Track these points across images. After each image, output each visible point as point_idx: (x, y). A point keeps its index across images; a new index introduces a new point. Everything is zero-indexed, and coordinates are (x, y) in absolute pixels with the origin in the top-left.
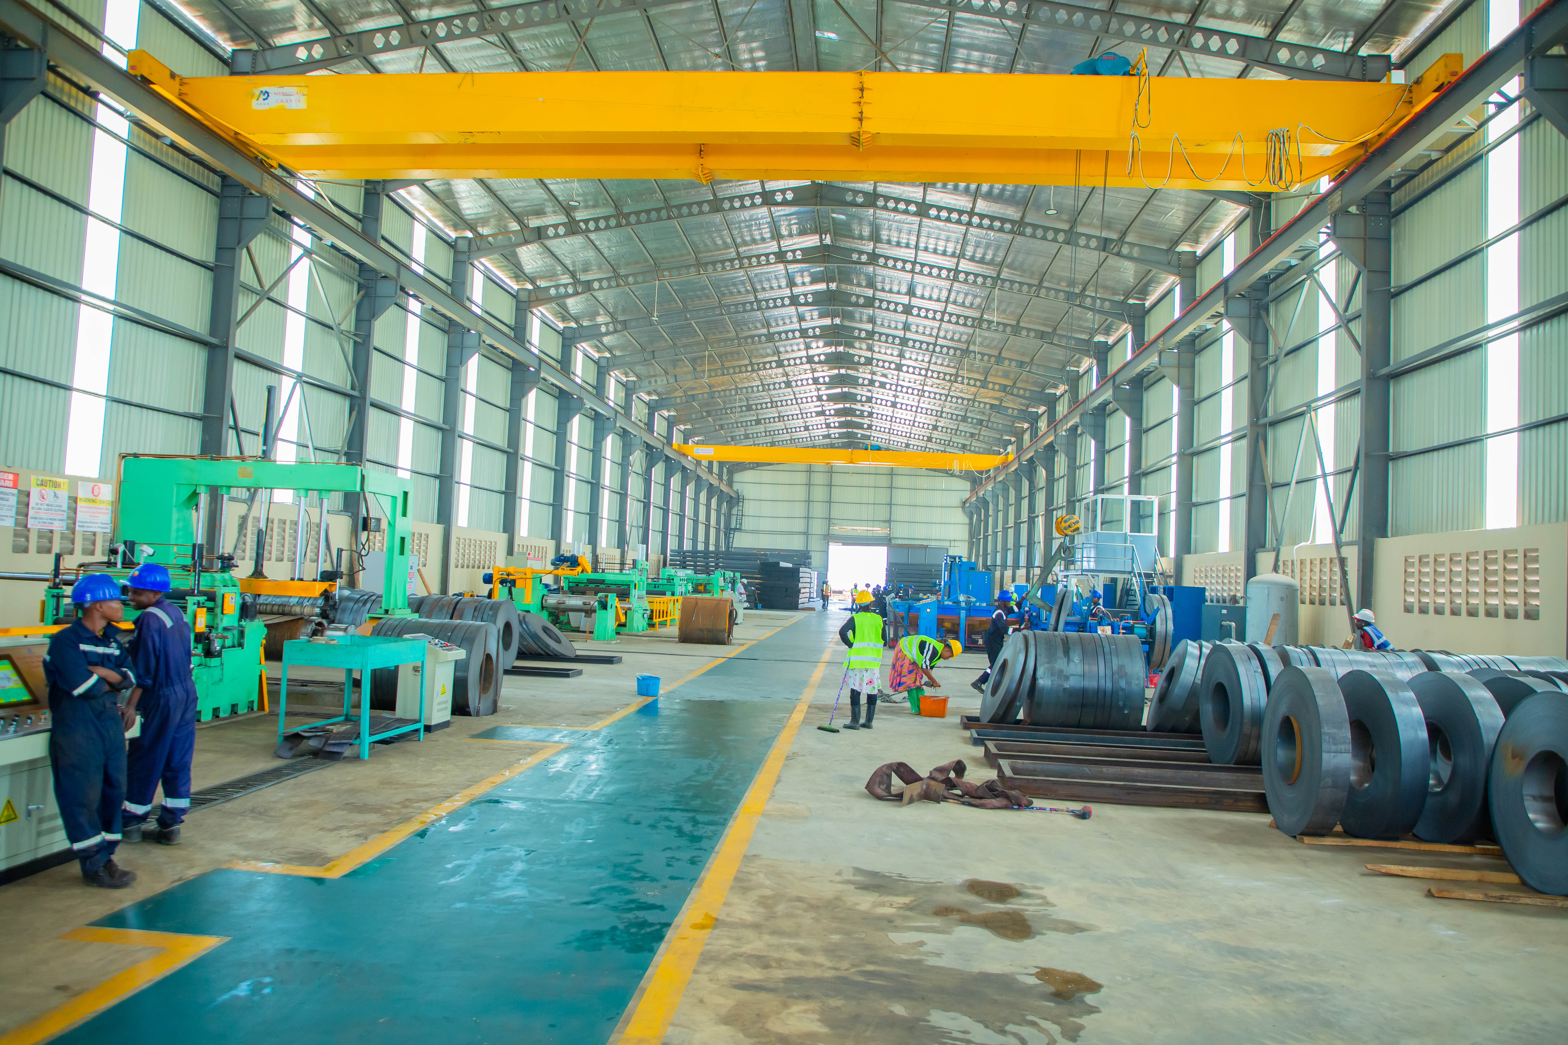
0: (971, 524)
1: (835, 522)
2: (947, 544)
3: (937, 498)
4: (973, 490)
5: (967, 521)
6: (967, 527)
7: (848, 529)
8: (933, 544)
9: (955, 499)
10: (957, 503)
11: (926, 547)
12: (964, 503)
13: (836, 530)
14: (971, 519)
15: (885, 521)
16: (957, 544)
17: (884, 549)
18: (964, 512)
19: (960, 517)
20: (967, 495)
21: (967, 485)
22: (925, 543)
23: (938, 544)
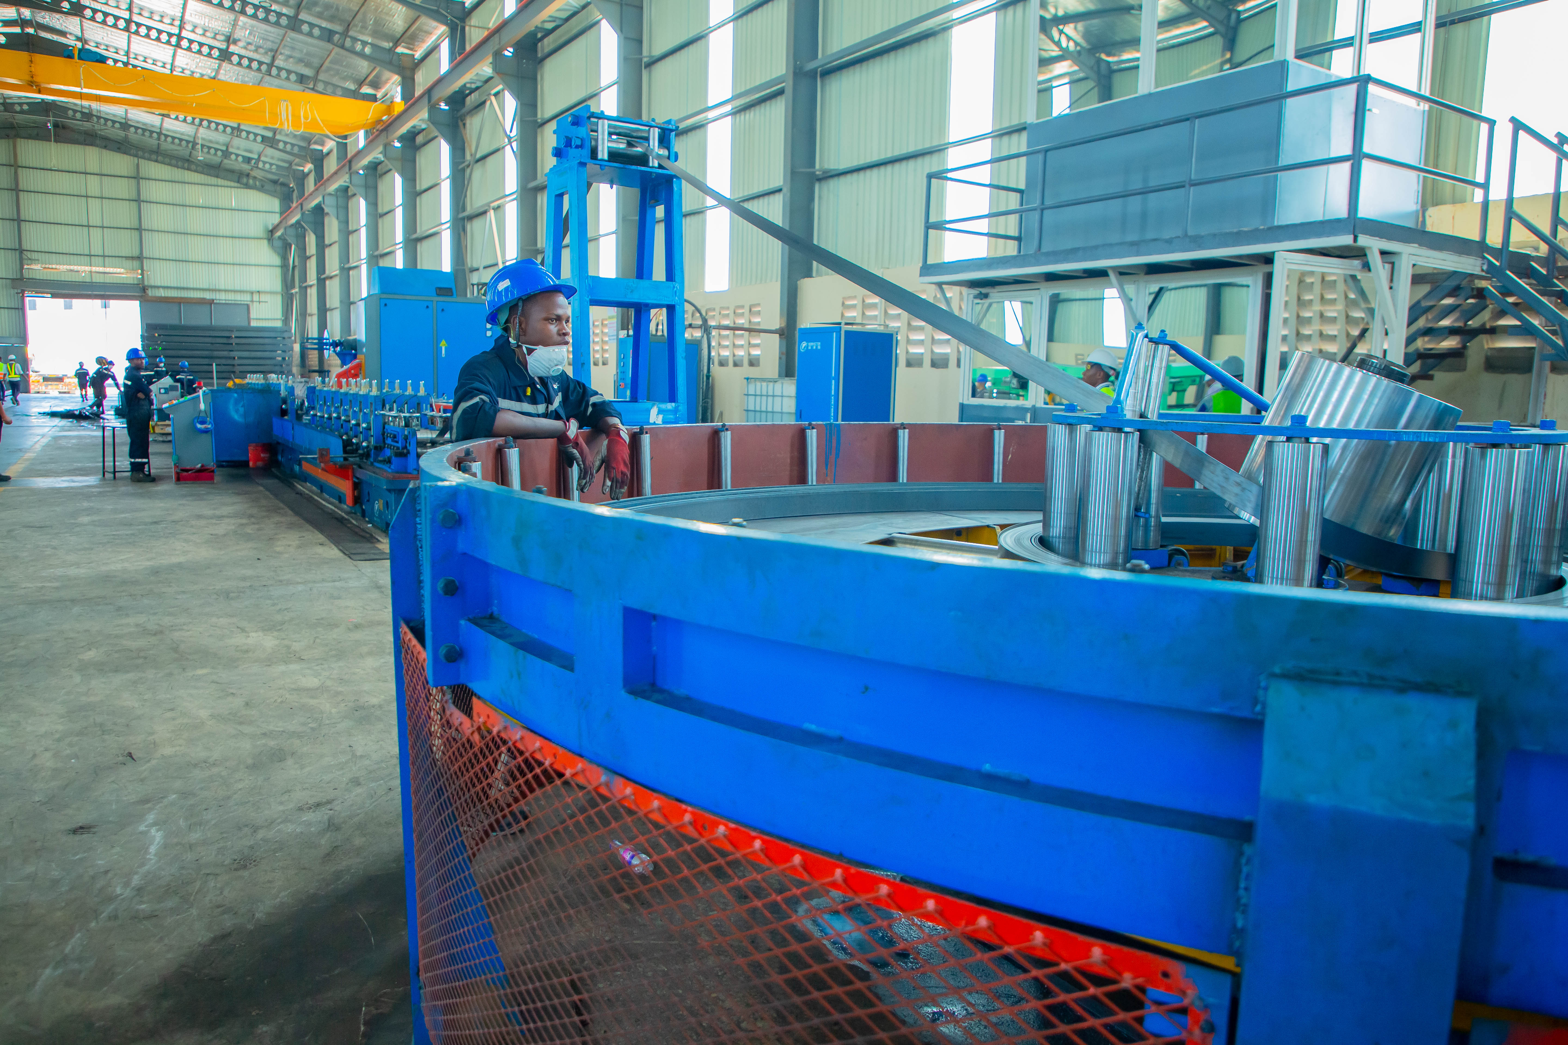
0: (284, 266)
1: (34, 256)
2: (246, 298)
3: (224, 223)
4: (286, 210)
5: (277, 261)
6: (278, 271)
7: (62, 270)
8: (222, 297)
9: (256, 224)
10: (260, 232)
11: (211, 302)
12: (272, 232)
13: (36, 269)
14: (284, 258)
15: (132, 258)
16: (263, 298)
17: (136, 304)
18: (272, 246)
19: (266, 255)
20: (276, 219)
21: (275, 204)
22: (208, 296)
23: (231, 297)
